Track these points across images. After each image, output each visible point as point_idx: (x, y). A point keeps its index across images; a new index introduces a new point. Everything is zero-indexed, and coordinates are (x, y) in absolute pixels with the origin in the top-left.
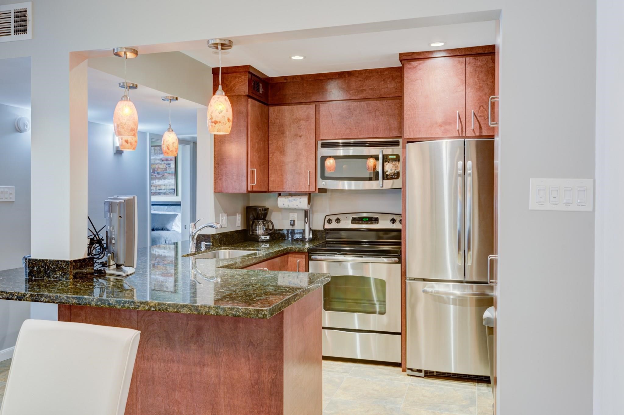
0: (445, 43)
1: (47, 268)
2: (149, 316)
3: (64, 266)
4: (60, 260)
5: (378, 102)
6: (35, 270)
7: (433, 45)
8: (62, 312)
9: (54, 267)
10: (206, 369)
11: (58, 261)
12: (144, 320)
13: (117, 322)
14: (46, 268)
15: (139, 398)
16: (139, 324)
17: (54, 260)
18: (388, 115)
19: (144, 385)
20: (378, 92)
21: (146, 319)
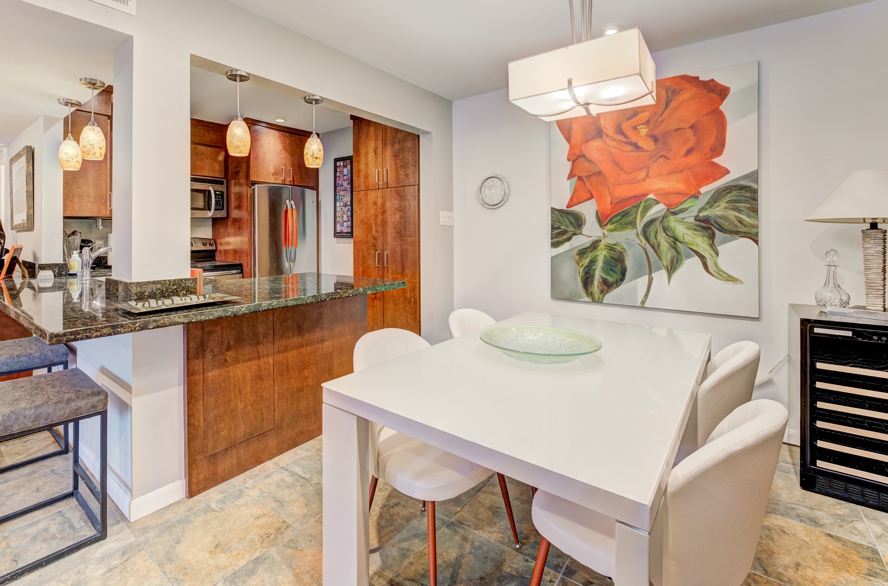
0: (285, 121)
1: (166, 290)
2: (283, 315)
3: (189, 285)
4: (184, 279)
5: (204, 147)
6: (146, 294)
7: (277, 120)
8: (192, 335)
9: (175, 287)
10: (325, 343)
11: (181, 280)
12: (280, 319)
13: (254, 327)
14: (164, 290)
15: (276, 388)
16: (275, 324)
17: (176, 280)
18: (211, 159)
19: (280, 376)
20: (204, 139)
21: (281, 318)
